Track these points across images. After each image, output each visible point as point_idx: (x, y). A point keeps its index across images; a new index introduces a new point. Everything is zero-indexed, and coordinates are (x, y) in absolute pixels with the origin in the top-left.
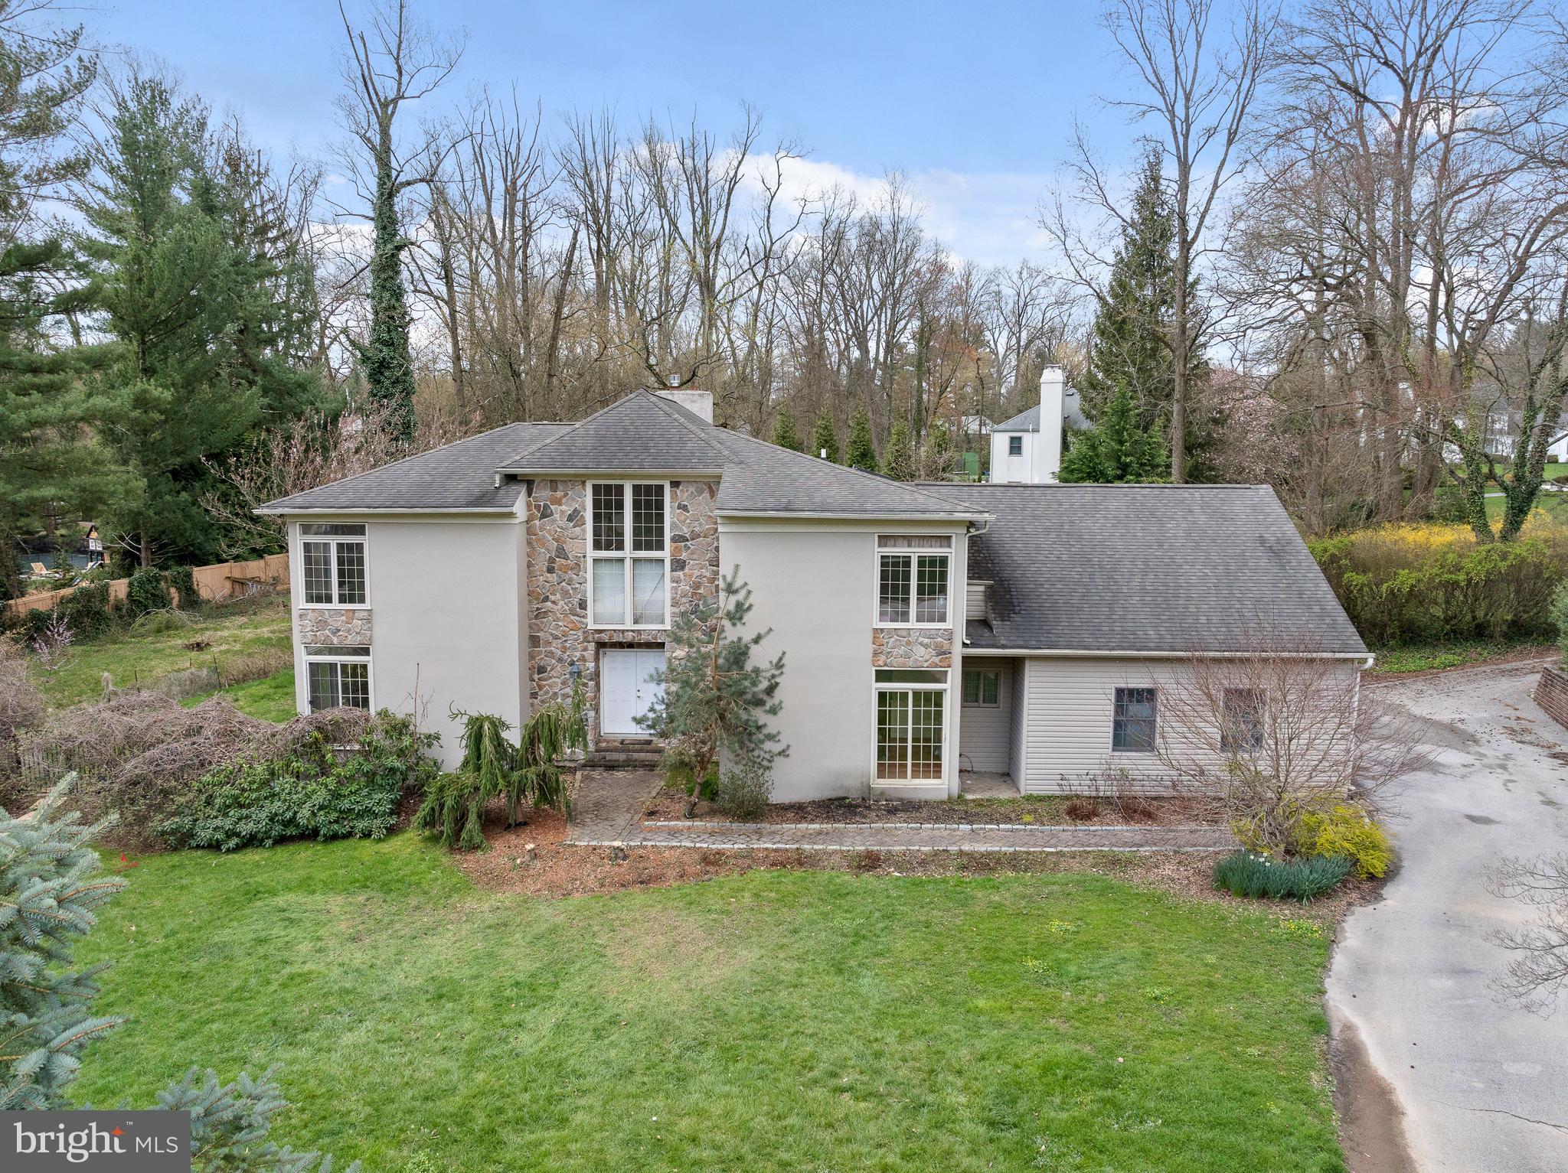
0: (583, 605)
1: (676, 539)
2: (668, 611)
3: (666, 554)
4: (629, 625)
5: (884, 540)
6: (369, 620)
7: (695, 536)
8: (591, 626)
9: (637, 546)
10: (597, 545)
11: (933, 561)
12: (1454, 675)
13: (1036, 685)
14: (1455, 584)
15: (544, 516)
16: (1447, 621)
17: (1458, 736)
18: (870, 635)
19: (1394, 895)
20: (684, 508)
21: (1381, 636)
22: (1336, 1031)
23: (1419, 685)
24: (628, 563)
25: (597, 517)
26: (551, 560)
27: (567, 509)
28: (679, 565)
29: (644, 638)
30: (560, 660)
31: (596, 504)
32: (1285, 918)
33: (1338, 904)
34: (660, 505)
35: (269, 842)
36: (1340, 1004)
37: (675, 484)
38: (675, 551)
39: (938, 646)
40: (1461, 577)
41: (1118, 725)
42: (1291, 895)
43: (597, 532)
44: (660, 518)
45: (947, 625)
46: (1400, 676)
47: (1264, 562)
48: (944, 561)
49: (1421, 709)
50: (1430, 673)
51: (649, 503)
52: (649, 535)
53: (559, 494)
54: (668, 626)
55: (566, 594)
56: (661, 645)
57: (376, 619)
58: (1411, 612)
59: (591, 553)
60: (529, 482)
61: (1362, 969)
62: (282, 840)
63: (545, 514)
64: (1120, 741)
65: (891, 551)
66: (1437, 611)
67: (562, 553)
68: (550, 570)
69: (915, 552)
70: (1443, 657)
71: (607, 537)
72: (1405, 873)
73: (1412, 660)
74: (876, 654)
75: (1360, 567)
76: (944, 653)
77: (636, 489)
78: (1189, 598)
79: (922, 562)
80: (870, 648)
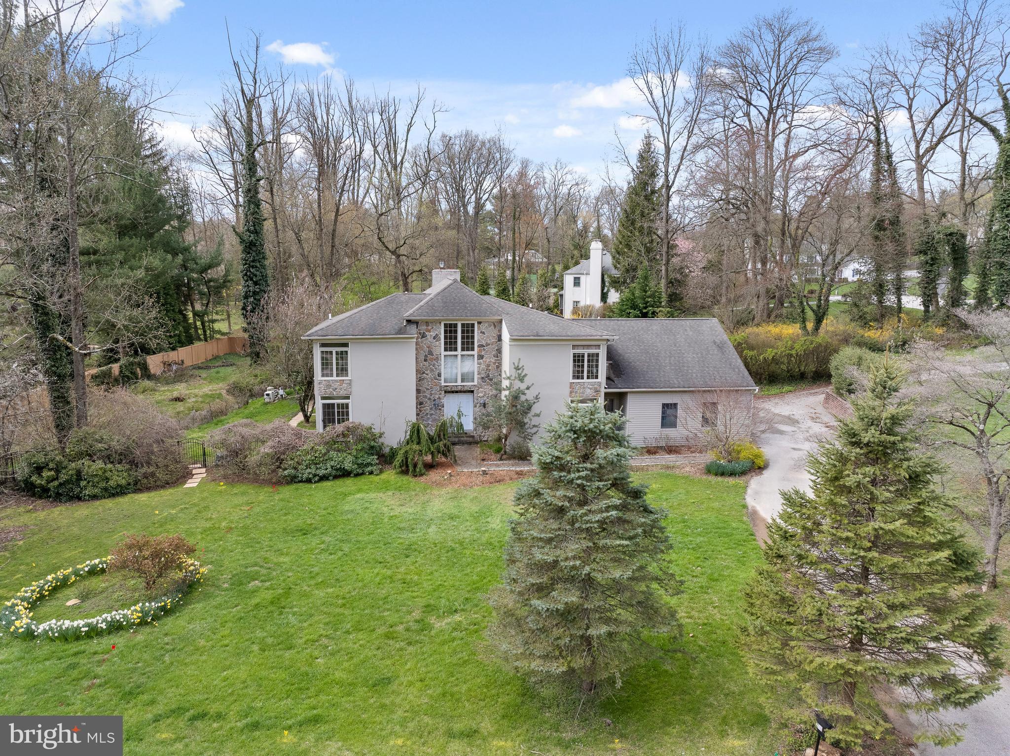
0: (439, 375)
1: (480, 346)
2: (476, 376)
3: (475, 353)
4: (459, 383)
5: (574, 347)
6: (350, 384)
7: (488, 345)
8: (443, 384)
9: (463, 349)
10: (446, 350)
11: (593, 355)
12: (791, 395)
13: (632, 403)
14: (791, 355)
15: (423, 337)
16: (788, 372)
17: (791, 421)
18: (568, 385)
19: (766, 473)
20: (483, 333)
21: (760, 379)
22: (750, 508)
23: (777, 400)
24: (459, 357)
25: (446, 338)
26: (426, 356)
27: (433, 334)
28: (481, 357)
29: (466, 389)
30: (430, 399)
31: (446, 332)
32: (731, 481)
33: (748, 477)
34: (473, 332)
35: (331, 478)
36: (750, 501)
37: (479, 323)
38: (479, 351)
39: (595, 389)
40: (794, 352)
41: (663, 418)
42: (732, 474)
43: (446, 343)
44: (473, 337)
45: (599, 380)
46: (769, 397)
47: (716, 352)
48: (597, 355)
49: (777, 410)
50: (780, 395)
51: (468, 330)
52: (468, 345)
53: (430, 328)
54: (475, 383)
55: (432, 370)
56: (472, 392)
57: (353, 384)
58: (773, 368)
59: (443, 353)
60: (416, 323)
61: (757, 493)
62: (336, 477)
63: (423, 336)
64: (663, 425)
65: (577, 351)
66: (784, 367)
67: (431, 353)
68: (425, 360)
69: (586, 352)
70: (787, 388)
71: (450, 345)
72: (770, 467)
73: (774, 390)
74: (571, 392)
75: (752, 348)
76: (597, 391)
77: (463, 325)
78: (688, 367)
79: (589, 356)
80: (568, 390)
